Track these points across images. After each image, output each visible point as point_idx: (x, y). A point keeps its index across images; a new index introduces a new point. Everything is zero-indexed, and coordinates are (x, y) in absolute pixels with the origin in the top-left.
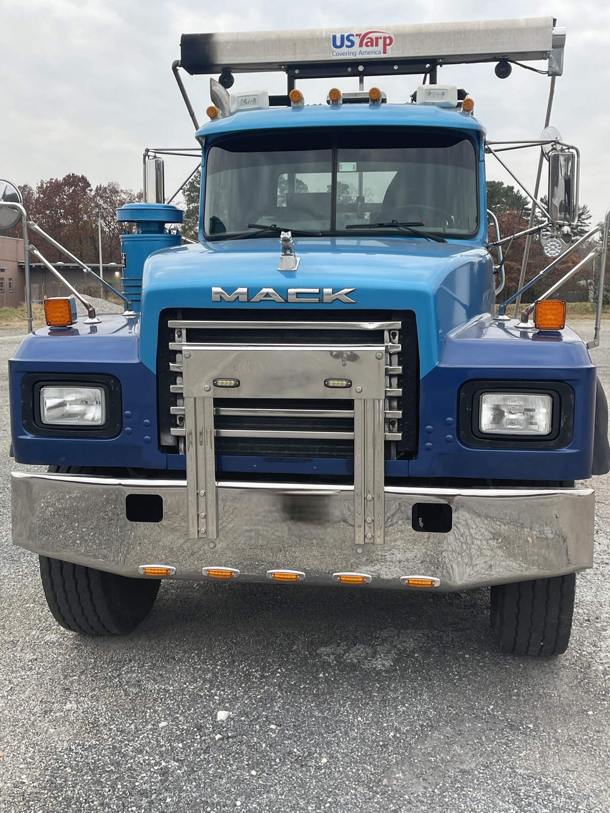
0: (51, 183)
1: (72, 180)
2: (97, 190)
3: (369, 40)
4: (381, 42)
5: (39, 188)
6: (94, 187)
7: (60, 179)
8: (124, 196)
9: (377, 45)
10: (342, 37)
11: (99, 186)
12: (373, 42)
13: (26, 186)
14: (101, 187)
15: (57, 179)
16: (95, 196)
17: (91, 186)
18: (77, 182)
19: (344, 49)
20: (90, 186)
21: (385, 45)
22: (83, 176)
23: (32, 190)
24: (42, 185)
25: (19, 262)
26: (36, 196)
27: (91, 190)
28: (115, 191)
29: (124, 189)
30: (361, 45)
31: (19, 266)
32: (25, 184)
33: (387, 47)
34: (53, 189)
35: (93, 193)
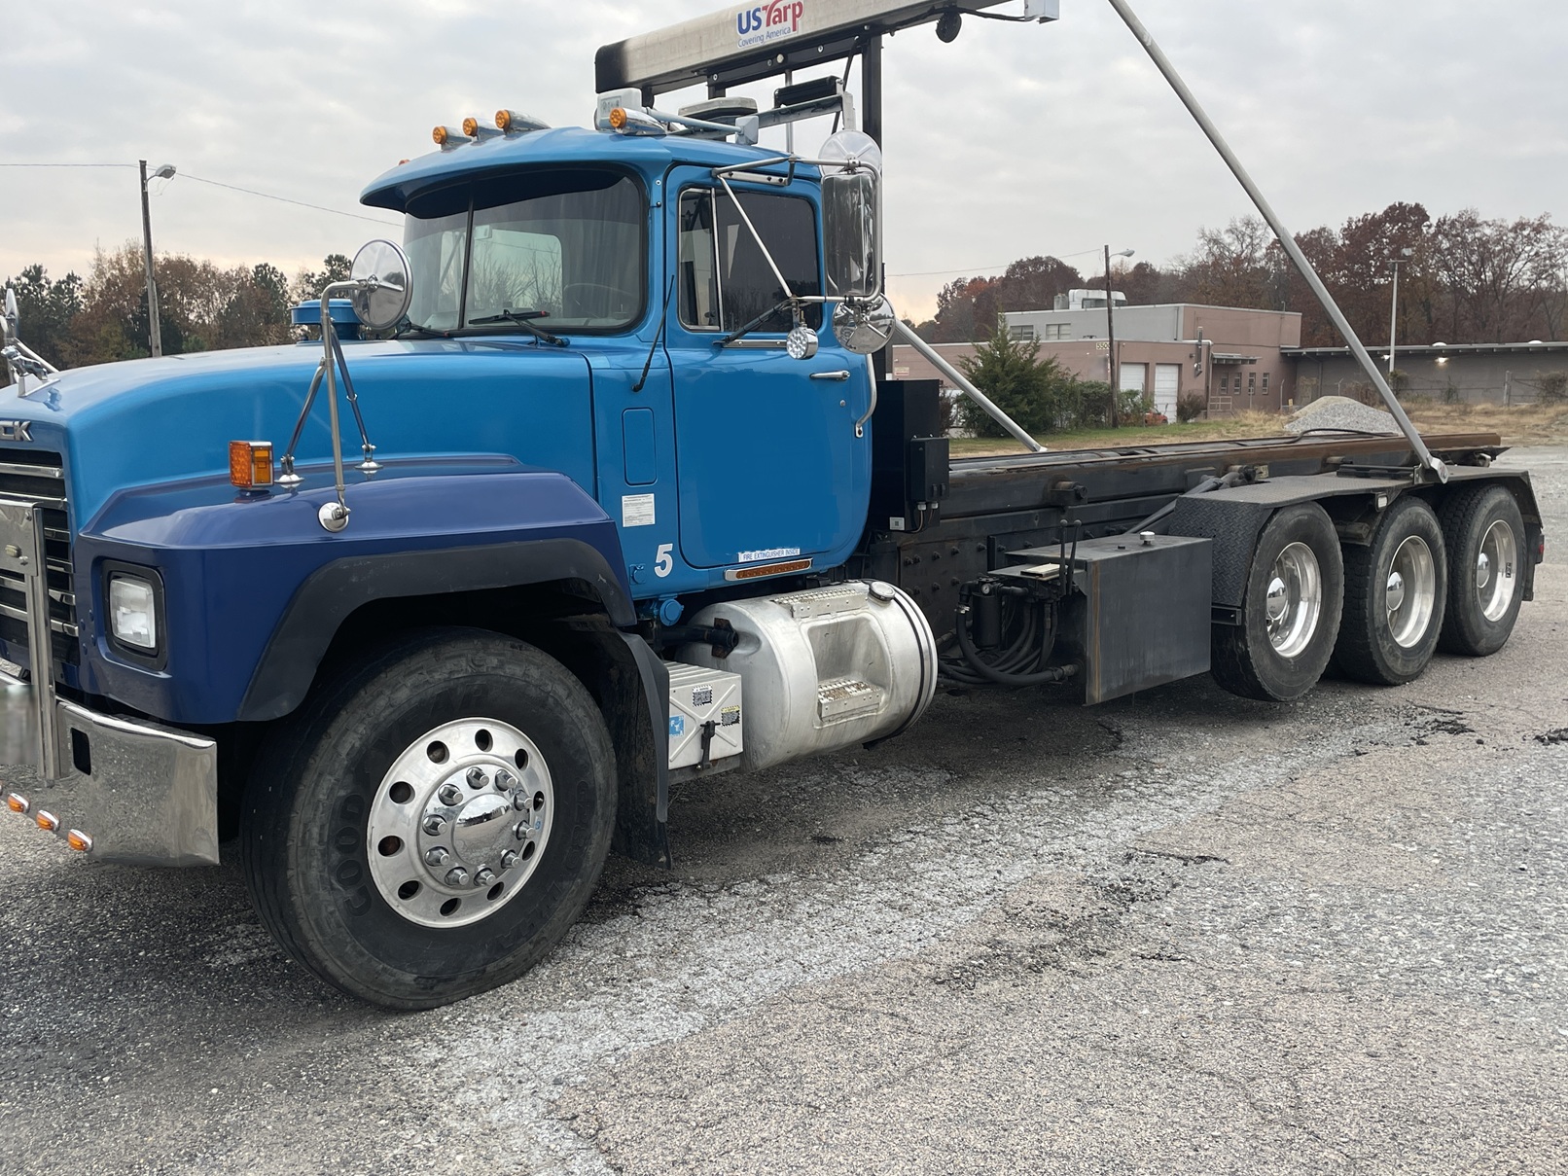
0: (1365, 220)
1: (1397, 213)
2: (1438, 226)
3: (777, 13)
4: (790, 12)
5: (1345, 230)
6: (1433, 221)
7: (1380, 212)
8: (1488, 231)
9: (785, 20)
10: (748, 13)
11: (1442, 219)
12: (781, 16)
13: (1323, 229)
14: (1445, 220)
15: (1375, 214)
16: (1435, 235)
17: (1431, 219)
18: (1407, 216)
19: (751, 33)
20: (1427, 218)
21: (795, 16)
22: (1417, 205)
23: (1331, 235)
24: (1350, 225)
25: (1283, 349)
26: (1340, 243)
27: (1430, 226)
28: (1472, 224)
29: (1490, 220)
30: (768, 25)
31: (1282, 354)
32: (1323, 226)
33: (797, 19)
34: (1365, 231)
35: (1432, 230)
